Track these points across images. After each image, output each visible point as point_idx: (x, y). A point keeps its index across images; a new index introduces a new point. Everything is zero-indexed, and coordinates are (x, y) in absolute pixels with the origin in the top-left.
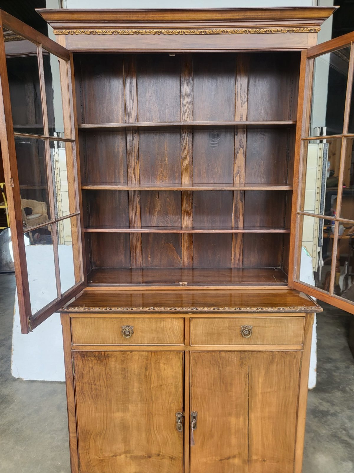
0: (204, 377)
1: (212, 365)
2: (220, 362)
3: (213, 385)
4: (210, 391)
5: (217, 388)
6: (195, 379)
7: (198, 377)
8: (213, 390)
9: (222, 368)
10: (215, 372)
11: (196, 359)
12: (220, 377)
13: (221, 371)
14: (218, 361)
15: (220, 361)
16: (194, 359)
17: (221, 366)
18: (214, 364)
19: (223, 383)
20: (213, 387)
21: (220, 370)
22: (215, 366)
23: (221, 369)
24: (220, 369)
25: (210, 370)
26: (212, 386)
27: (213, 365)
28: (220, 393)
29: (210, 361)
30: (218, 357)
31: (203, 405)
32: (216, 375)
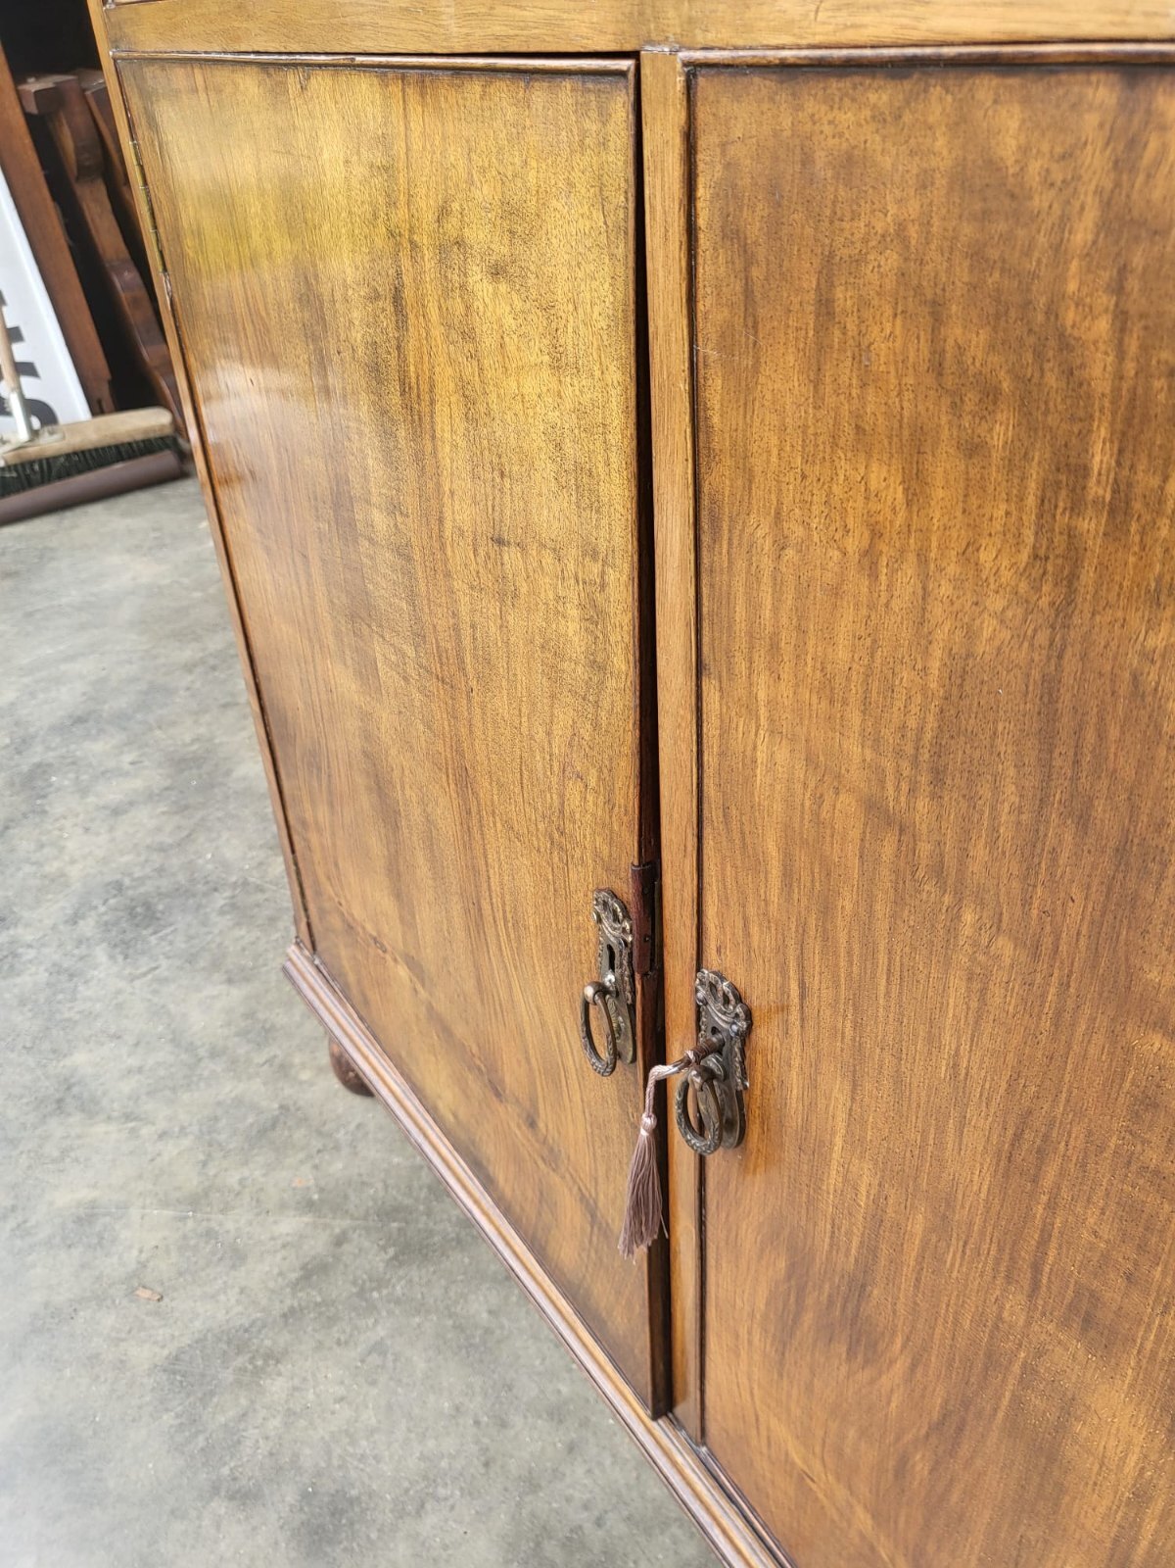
0: (836, 592)
1: (956, 408)
2: (1099, 371)
3: (938, 776)
4: (888, 850)
5: (980, 851)
6: (739, 589)
7: (767, 564)
8: (925, 848)
9: (1119, 509)
10: (986, 557)
11: (754, 228)
12: (1050, 687)
13: (1088, 576)
14: (1065, 344)
15: (1103, 326)
16: (731, 234)
17: (1100, 457)
18: (991, 395)
19: (1083, 822)
20: (922, 804)
21: (1074, 554)
22: (1000, 432)
23: (1090, 525)
24: (1071, 534)
25: (916, 485)
26: (924, 779)
27: (971, 399)
28: (1005, 946)
29: (937, 312)
30: (1082, 234)
31: (801, 968)
32: (988, 627)
